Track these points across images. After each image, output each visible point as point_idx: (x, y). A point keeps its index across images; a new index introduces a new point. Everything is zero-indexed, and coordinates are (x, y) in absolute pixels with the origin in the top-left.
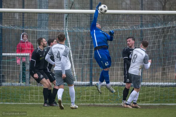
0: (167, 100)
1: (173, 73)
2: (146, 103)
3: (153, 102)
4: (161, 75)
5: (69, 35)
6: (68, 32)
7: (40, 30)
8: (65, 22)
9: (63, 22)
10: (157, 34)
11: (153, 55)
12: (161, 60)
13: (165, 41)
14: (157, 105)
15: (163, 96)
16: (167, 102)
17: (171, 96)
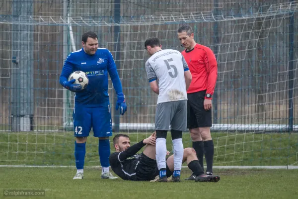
0: (266, 159)
1: (278, 106)
2: (224, 165)
3: (238, 164)
4: (254, 109)
5: (73, 31)
6: (73, 27)
7: (17, 23)
8: (65, 8)
9: (63, 7)
10: (247, 29)
11: (238, 71)
12: (255, 80)
13: (262, 43)
14: (246, 170)
15: (259, 151)
16: (266, 163)
17: (274, 152)
